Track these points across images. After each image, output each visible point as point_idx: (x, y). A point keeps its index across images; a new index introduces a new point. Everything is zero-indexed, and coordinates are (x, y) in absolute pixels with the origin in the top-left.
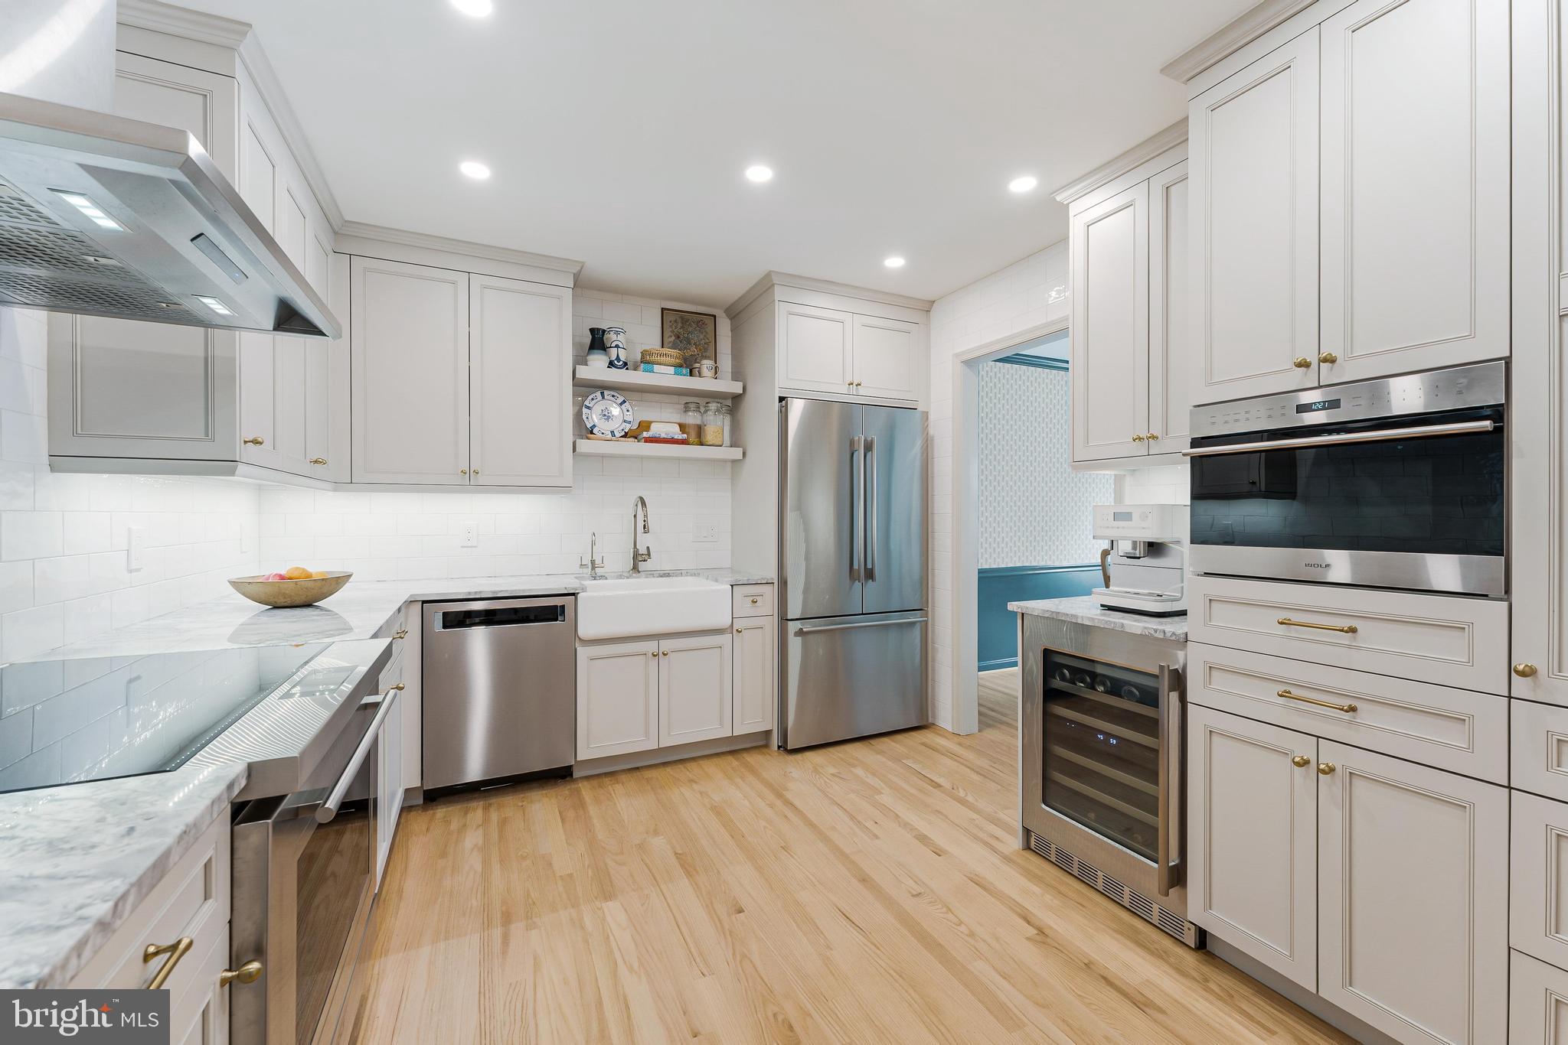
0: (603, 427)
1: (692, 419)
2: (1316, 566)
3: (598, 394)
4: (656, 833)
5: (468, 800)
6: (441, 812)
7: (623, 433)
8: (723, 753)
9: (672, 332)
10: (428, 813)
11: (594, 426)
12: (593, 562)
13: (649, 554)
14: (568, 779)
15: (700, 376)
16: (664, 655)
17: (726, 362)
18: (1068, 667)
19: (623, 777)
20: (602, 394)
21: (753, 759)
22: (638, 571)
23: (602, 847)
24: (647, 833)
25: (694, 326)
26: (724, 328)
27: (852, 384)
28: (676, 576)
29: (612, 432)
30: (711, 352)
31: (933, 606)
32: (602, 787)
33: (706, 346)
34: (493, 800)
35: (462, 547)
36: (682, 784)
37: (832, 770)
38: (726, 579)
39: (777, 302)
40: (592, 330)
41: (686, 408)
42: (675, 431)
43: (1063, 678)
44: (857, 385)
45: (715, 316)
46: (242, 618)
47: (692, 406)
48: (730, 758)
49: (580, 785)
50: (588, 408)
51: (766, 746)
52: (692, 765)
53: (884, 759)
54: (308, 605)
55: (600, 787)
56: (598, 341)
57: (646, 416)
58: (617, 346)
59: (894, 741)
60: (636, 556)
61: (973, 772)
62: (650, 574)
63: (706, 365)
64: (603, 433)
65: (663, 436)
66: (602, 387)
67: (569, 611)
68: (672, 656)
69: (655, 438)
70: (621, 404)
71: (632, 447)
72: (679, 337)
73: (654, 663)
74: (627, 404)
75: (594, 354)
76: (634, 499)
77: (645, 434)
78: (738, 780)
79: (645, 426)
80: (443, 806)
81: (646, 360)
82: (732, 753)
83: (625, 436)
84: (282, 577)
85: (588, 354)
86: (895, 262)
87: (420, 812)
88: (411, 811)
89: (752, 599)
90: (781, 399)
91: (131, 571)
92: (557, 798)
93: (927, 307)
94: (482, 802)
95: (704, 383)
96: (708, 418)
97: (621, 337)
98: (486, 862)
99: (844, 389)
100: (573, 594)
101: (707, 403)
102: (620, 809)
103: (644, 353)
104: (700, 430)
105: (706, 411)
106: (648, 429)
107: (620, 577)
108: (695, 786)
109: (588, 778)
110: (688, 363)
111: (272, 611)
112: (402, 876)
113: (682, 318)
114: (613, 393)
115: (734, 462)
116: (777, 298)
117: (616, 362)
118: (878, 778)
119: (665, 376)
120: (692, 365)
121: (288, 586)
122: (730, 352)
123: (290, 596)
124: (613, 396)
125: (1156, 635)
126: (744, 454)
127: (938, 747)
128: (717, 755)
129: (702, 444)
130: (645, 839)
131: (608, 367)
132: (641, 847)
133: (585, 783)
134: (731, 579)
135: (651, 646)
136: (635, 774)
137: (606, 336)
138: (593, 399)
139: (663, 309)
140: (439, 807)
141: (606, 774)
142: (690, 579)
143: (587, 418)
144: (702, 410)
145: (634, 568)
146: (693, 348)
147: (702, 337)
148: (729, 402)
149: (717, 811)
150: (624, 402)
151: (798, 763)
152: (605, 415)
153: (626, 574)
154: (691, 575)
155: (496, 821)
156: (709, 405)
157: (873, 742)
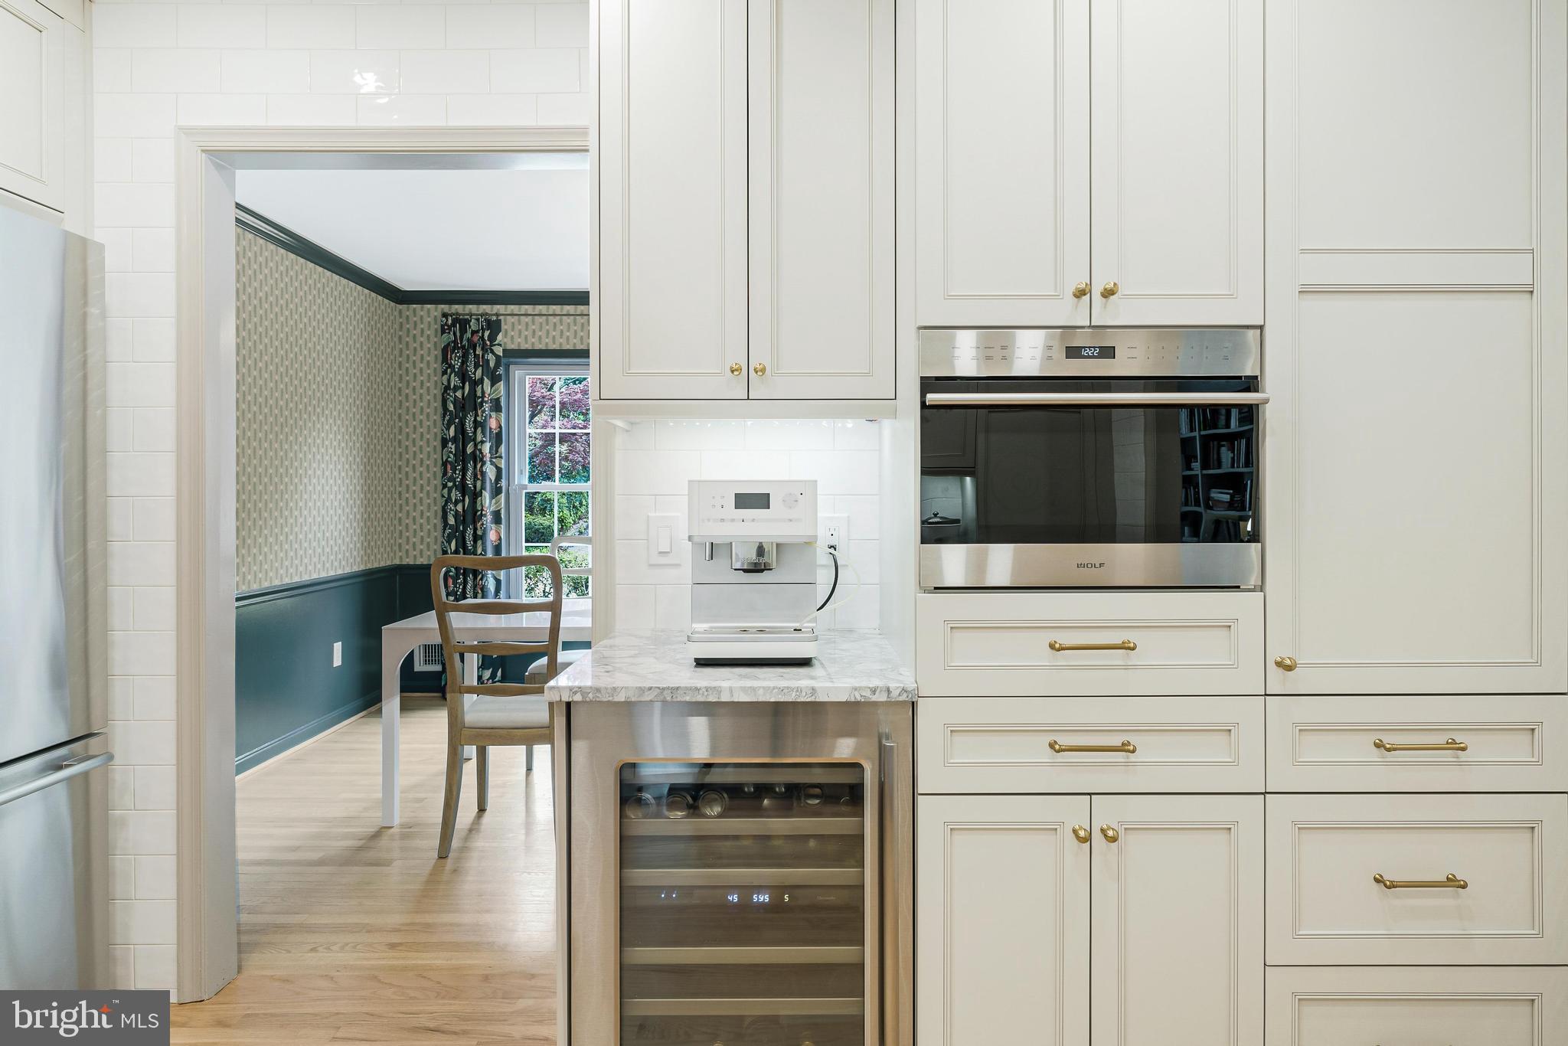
2: (1090, 566)
125: (874, 698)
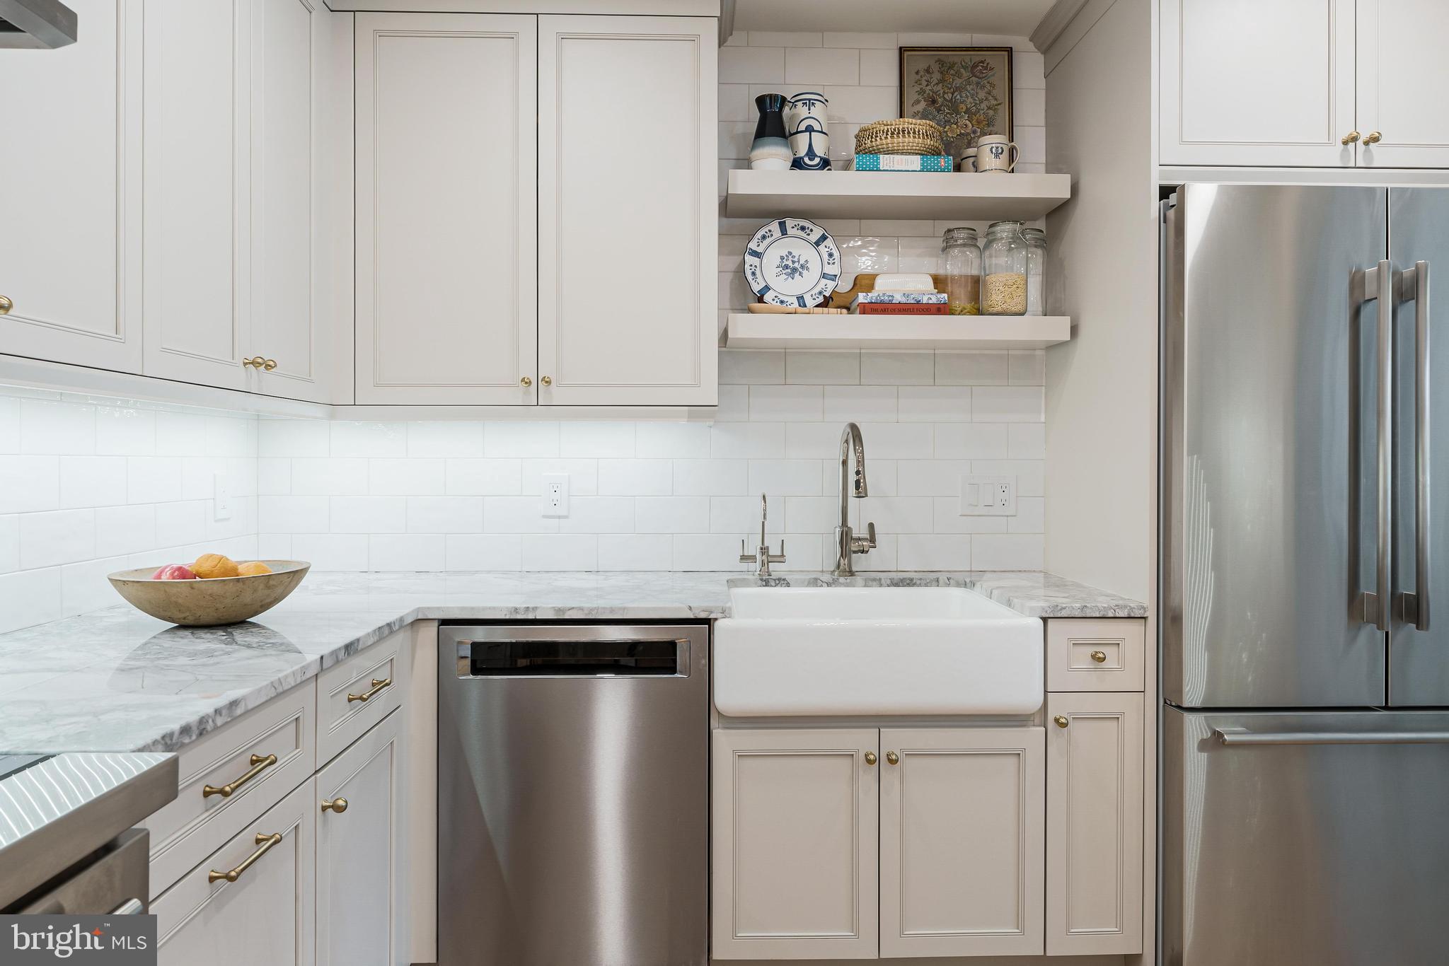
0: (784, 287)
1: (959, 265)
3: (775, 226)
7: (821, 299)
9: (922, 92)
11: (767, 288)
12: (764, 550)
13: (872, 539)
15: (976, 168)
16: (892, 762)
17: (1033, 139)
20: (782, 225)
22: (850, 572)
25: (966, 74)
26: (1030, 71)
27: (1351, 141)
28: (926, 585)
29: (800, 299)
30: (1003, 120)
33: (991, 112)
35: (544, 517)
38: (1034, 604)
40: (761, 101)
41: (949, 242)
42: (920, 287)
44: (1368, 142)
45: (1010, 50)
47: (961, 237)
50: (755, 254)
56: (772, 121)
57: (865, 264)
58: (810, 129)
60: (846, 537)
62: (874, 580)
63: (989, 146)
64: (782, 302)
65: (898, 298)
66: (782, 213)
68: (909, 764)
69: (882, 303)
70: (817, 243)
72: (934, 102)
73: (867, 777)
74: (829, 242)
75: (763, 145)
76: (840, 430)
77: (862, 298)
79: (863, 282)
81: (867, 147)
83: (826, 303)
84: (183, 572)
85: (753, 147)
89: (1092, 650)
90: (1165, 192)
95: (988, 180)
96: (994, 261)
97: (817, 110)
99: (1333, 155)
100: (707, 622)
101: (992, 226)
103: (863, 135)
104: (976, 286)
105: (988, 245)
106: (870, 287)
107: (815, 582)
110: (951, 149)
111: (178, 632)
113: (941, 62)
114: (800, 222)
115: (1053, 347)
117: (806, 160)
119: (902, 176)
120: (960, 155)
122: (1042, 122)
124: (803, 228)
126: (1074, 330)
129: (979, 312)
131: (791, 169)
134: (1042, 604)
135: (863, 740)
137: (786, 110)
138: (764, 237)
139: (902, 50)
142: (956, 594)
143: (753, 274)
144: (981, 242)
145: (841, 565)
146: (964, 120)
147: (982, 95)
148: (1041, 224)
150: (824, 238)
152: (787, 267)
153: (827, 577)
154: (958, 585)
156: (997, 229)
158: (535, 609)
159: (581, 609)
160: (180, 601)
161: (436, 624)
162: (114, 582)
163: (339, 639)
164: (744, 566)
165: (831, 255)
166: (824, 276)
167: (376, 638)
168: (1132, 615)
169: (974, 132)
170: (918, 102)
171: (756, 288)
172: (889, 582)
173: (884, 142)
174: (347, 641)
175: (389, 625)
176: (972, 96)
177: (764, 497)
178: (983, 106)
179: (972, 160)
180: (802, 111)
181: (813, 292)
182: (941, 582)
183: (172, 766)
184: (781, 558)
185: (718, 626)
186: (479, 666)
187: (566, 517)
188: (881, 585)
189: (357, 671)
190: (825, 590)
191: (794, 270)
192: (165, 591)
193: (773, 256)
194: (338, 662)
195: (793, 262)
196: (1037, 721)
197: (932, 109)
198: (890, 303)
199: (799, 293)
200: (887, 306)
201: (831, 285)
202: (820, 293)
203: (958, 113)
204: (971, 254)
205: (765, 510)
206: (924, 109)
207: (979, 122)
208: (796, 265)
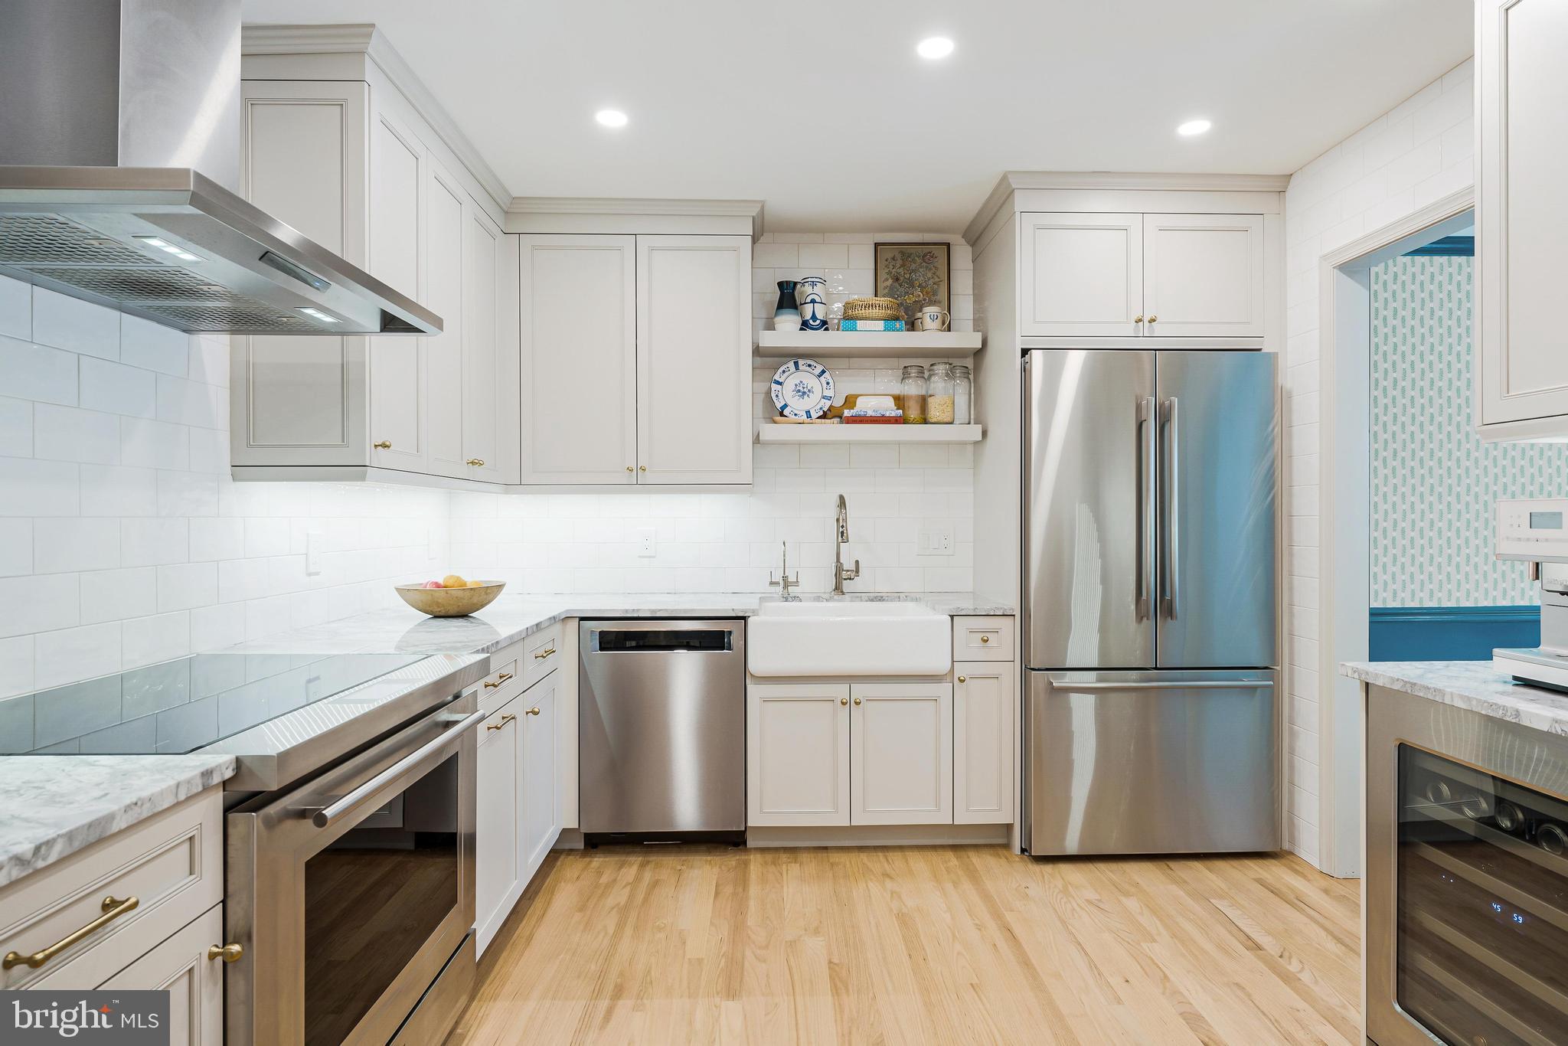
0: (798, 406)
1: (912, 388)
3: (791, 365)
4: (817, 931)
5: (629, 853)
6: (597, 861)
7: (821, 413)
8: (943, 847)
9: (889, 273)
10: (585, 859)
11: (786, 406)
12: (785, 578)
13: (857, 571)
14: (741, 847)
15: (923, 329)
16: (857, 703)
17: (965, 306)
18: (1450, 782)
19: (804, 857)
20: (796, 364)
21: (980, 861)
22: (842, 592)
23: (748, 934)
24: (806, 930)
25: (918, 261)
26: (962, 258)
27: (1140, 320)
28: (891, 600)
29: (808, 413)
30: (942, 294)
31: (1291, 664)
32: (775, 865)
33: (935, 286)
34: (653, 858)
35: (640, 557)
36: (872, 877)
37: (1091, 895)
38: (948, 608)
39: (1018, 215)
40: (780, 284)
41: (905, 375)
42: (889, 408)
43: (1438, 797)
44: (1150, 322)
45: (948, 245)
46: (410, 625)
47: (913, 372)
48: (950, 855)
49: (752, 857)
50: (778, 383)
51: (1007, 846)
52: (896, 857)
53: (1182, 893)
54: (464, 616)
55: (774, 863)
56: (788, 297)
57: (852, 389)
58: (813, 301)
59: (1210, 871)
60: (839, 569)
61: (1330, 938)
62: (857, 597)
63: (930, 313)
64: (796, 415)
65: (870, 413)
66: (796, 356)
67: (735, 640)
68: (867, 705)
69: (859, 416)
70: (819, 376)
71: (833, 430)
72: (897, 279)
73: (843, 713)
74: (827, 375)
75: (782, 314)
76: (836, 501)
77: (847, 413)
78: (949, 886)
79: (850, 401)
80: (601, 855)
81: (850, 317)
82: (954, 848)
83: (824, 416)
84: (438, 585)
85: (775, 316)
86: (1194, 127)
87: (578, 857)
88: (569, 855)
89: (981, 635)
90: (1025, 352)
91: (309, 575)
92: (720, 867)
93: (1280, 185)
94: (640, 858)
95: (930, 337)
96: (934, 385)
97: (819, 288)
98: (621, 926)
99: (1130, 329)
100: (744, 618)
101: (932, 365)
102: (785, 895)
103: (848, 306)
104: (924, 403)
105: (930, 376)
106: (854, 405)
107: (818, 599)
108: (889, 884)
109: (763, 850)
110: (910, 313)
111: (431, 620)
112: (537, 922)
113: (902, 253)
114: (809, 362)
115: (971, 444)
116: (1018, 208)
117: (811, 322)
118: (1161, 920)
119: (873, 334)
120: (914, 316)
121: (440, 595)
123: (443, 606)
124: (810, 366)
126: (984, 433)
127: (1284, 890)
128: (934, 847)
129: (925, 421)
130: (801, 936)
131: (801, 329)
132: (792, 944)
133: (758, 856)
134: (952, 608)
135: (840, 691)
136: (819, 855)
137: (798, 290)
138: (784, 372)
139: (876, 245)
140: (598, 855)
141: (786, 850)
142: (911, 605)
143: (777, 396)
144: (926, 375)
145: (836, 588)
146: (916, 292)
147: (929, 275)
148: (968, 362)
149: (904, 920)
150: (823, 372)
151: (1043, 877)
152: (799, 391)
153: (827, 596)
154: (912, 600)
155: (647, 883)
156: (935, 367)
157: (1173, 864)
158: (638, 610)
159: (666, 610)
160: (440, 601)
161: (577, 620)
162: (397, 589)
163: (531, 622)
164: (773, 589)
165: (828, 383)
166: (824, 397)
167: (549, 624)
168: (1005, 613)
169: (925, 300)
170: (887, 280)
171: (779, 406)
172: (867, 598)
173: (860, 312)
174: (536, 622)
175: (554, 617)
176: (923, 275)
177: (784, 543)
178: (931, 282)
179: (920, 320)
180: (808, 289)
181: (816, 408)
182: (901, 598)
183: (487, 661)
184: (796, 583)
185: (750, 621)
186: (603, 646)
187: (654, 557)
188: (861, 601)
189: (539, 642)
190: (825, 604)
191: (804, 393)
192: (432, 595)
193: (790, 383)
194: (533, 633)
195: (804, 388)
196: (948, 680)
197: (896, 285)
198: (865, 416)
199: (807, 409)
200: (862, 419)
201: (828, 403)
202: (821, 409)
203: (913, 287)
204: (920, 382)
205: (784, 552)
206: (891, 285)
207: (927, 293)
208: (805, 390)
